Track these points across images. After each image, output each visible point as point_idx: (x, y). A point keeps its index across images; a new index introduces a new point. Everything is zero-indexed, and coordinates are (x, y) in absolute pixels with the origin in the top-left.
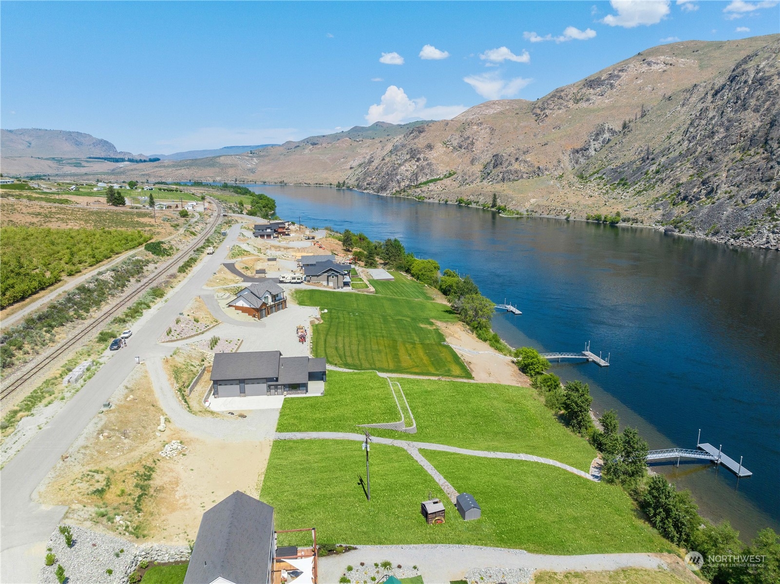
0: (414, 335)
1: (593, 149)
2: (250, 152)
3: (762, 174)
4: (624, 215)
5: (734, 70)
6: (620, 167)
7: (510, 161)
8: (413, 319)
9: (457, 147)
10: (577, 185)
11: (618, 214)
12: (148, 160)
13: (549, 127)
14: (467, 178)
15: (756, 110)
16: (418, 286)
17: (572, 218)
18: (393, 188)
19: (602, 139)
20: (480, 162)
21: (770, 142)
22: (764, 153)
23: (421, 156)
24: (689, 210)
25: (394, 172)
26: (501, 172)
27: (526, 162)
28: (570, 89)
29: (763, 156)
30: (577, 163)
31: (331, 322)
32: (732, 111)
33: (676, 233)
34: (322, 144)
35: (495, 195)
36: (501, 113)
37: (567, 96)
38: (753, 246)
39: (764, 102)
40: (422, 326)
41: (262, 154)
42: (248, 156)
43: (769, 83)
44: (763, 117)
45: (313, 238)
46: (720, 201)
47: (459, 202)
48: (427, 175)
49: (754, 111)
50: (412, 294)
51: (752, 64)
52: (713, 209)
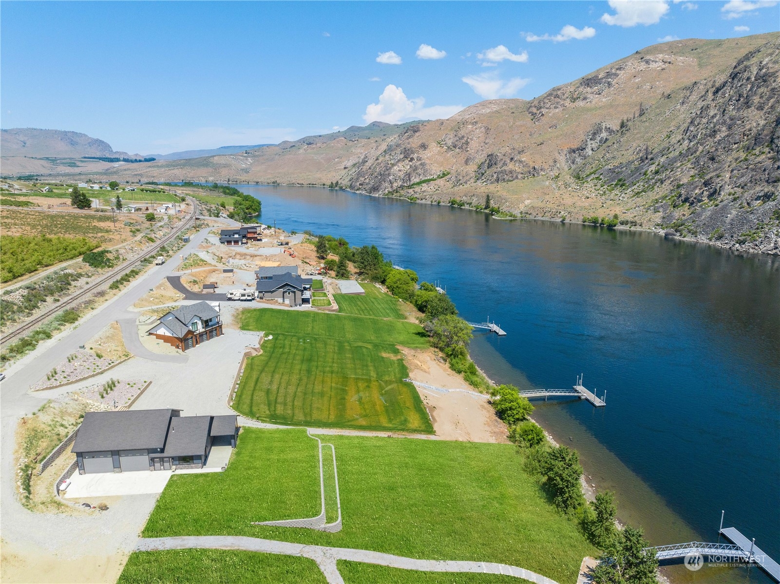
0: (371, 368)
1: (590, 149)
2: (245, 152)
3: (768, 174)
4: (622, 218)
5: (735, 67)
6: (617, 167)
7: (505, 161)
8: (376, 346)
9: (451, 147)
10: (573, 185)
11: (616, 217)
12: (143, 159)
13: (546, 126)
14: (461, 178)
15: (760, 108)
16: (391, 301)
17: (567, 221)
18: (386, 188)
19: (599, 138)
20: (475, 162)
21: (776, 141)
22: (769, 152)
23: (415, 156)
24: (690, 213)
25: (387, 173)
26: (495, 173)
27: (521, 162)
28: (567, 87)
29: (769, 155)
30: (573, 163)
31: (273, 352)
32: (734, 109)
33: (677, 237)
34: (316, 144)
35: (488, 196)
36: (497, 112)
37: (564, 95)
38: (760, 252)
39: (768, 100)
40: (384, 355)
41: (257, 153)
42: (242, 156)
43: (773, 79)
44: (767, 115)
45: (287, 244)
46: (724, 203)
47: (452, 203)
48: (420, 175)
49: (757, 109)
50: (383, 311)
51: (754, 60)
52: (715, 213)
